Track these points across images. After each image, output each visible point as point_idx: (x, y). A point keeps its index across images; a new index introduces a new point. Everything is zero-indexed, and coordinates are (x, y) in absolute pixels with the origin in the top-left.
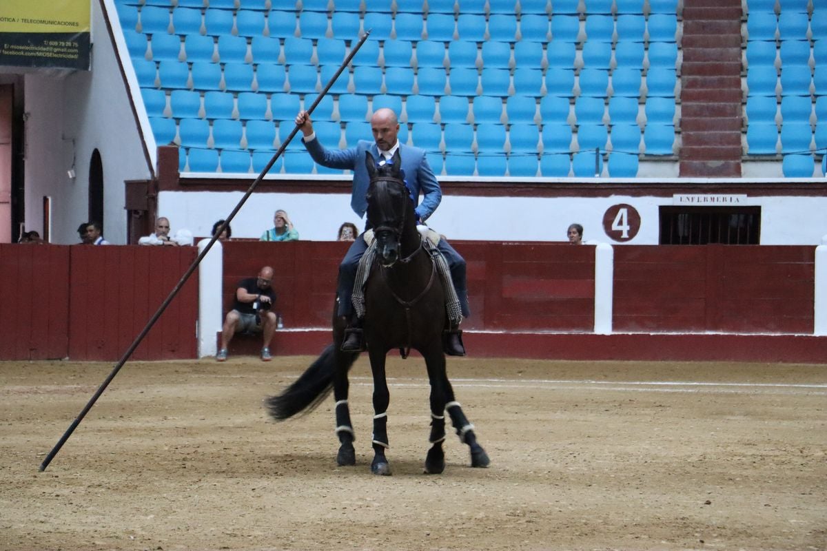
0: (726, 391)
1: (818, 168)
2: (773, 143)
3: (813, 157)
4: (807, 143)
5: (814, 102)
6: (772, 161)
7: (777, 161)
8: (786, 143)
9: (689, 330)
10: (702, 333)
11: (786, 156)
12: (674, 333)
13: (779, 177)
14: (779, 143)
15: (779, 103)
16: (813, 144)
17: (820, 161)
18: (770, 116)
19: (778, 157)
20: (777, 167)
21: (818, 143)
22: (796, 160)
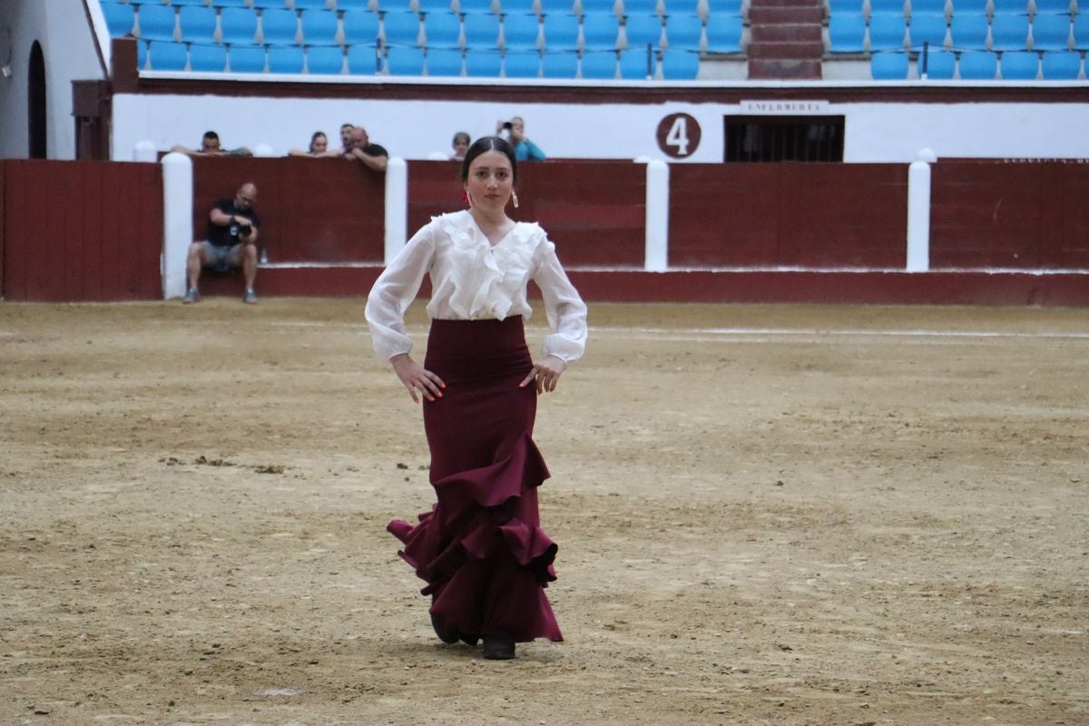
0: (802, 340)
1: (913, 68)
2: (859, 39)
3: (906, 55)
4: (900, 38)
6: (858, 60)
7: (865, 60)
8: (876, 39)
9: (759, 265)
10: (774, 270)
11: (877, 55)
12: (740, 270)
13: (867, 79)
14: (867, 39)
16: (907, 39)
17: (915, 60)
18: (856, 5)
19: (866, 55)
20: (865, 68)
21: (913, 38)
22: (887, 58)
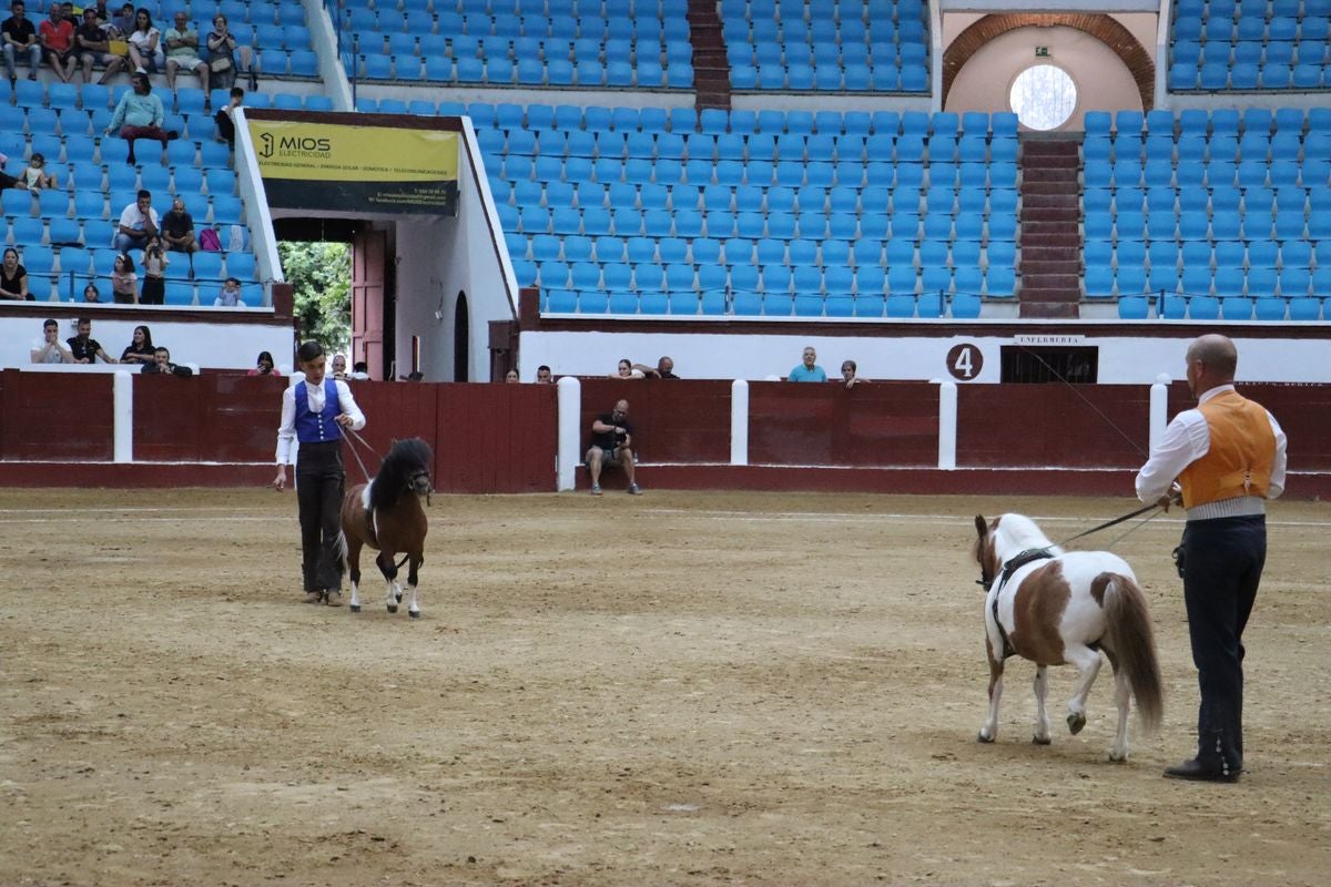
0: (1068, 526)
1: (1152, 310)
2: (1109, 286)
3: (1147, 299)
4: (1142, 286)
5: (1148, 247)
6: (1109, 303)
7: (1114, 303)
8: (1121, 287)
9: (1030, 465)
10: (1042, 469)
11: (1123, 299)
12: (1015, 469)
13: (1115, 318)
14: (1115, 287)
15: (1115, 248)
16: (1147, 287)
17: (1154, 303)
18: (1106, 260)
19: (1115, 299)
20: (1114, 309)
21: (1152, 286)
22: (1131, 302)
